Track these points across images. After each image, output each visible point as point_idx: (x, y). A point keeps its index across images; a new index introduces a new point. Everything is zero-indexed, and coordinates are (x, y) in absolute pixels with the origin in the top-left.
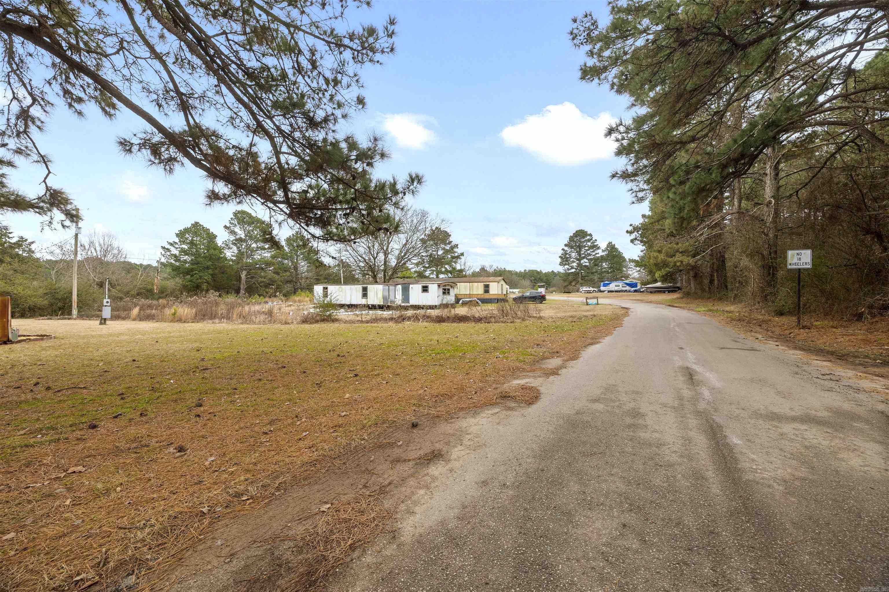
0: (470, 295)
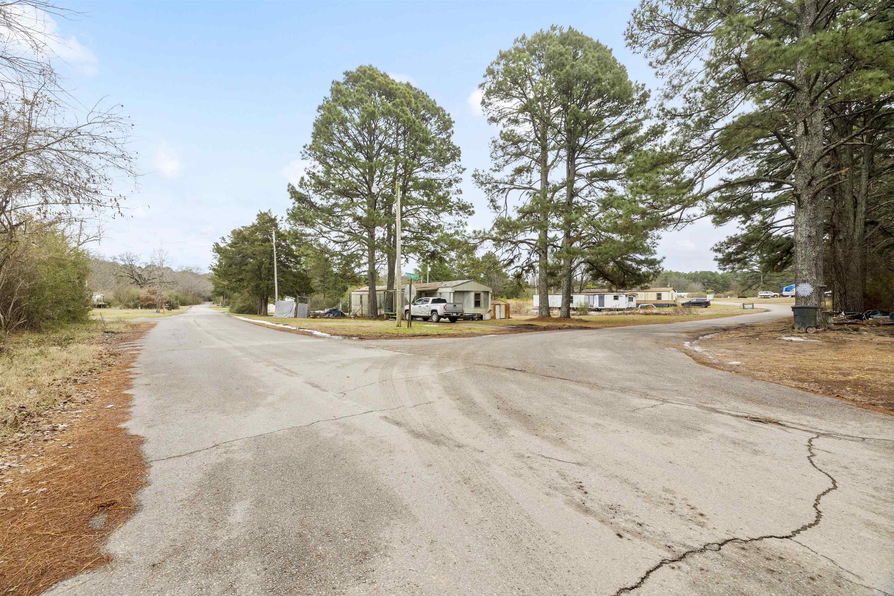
0: (645, 302)
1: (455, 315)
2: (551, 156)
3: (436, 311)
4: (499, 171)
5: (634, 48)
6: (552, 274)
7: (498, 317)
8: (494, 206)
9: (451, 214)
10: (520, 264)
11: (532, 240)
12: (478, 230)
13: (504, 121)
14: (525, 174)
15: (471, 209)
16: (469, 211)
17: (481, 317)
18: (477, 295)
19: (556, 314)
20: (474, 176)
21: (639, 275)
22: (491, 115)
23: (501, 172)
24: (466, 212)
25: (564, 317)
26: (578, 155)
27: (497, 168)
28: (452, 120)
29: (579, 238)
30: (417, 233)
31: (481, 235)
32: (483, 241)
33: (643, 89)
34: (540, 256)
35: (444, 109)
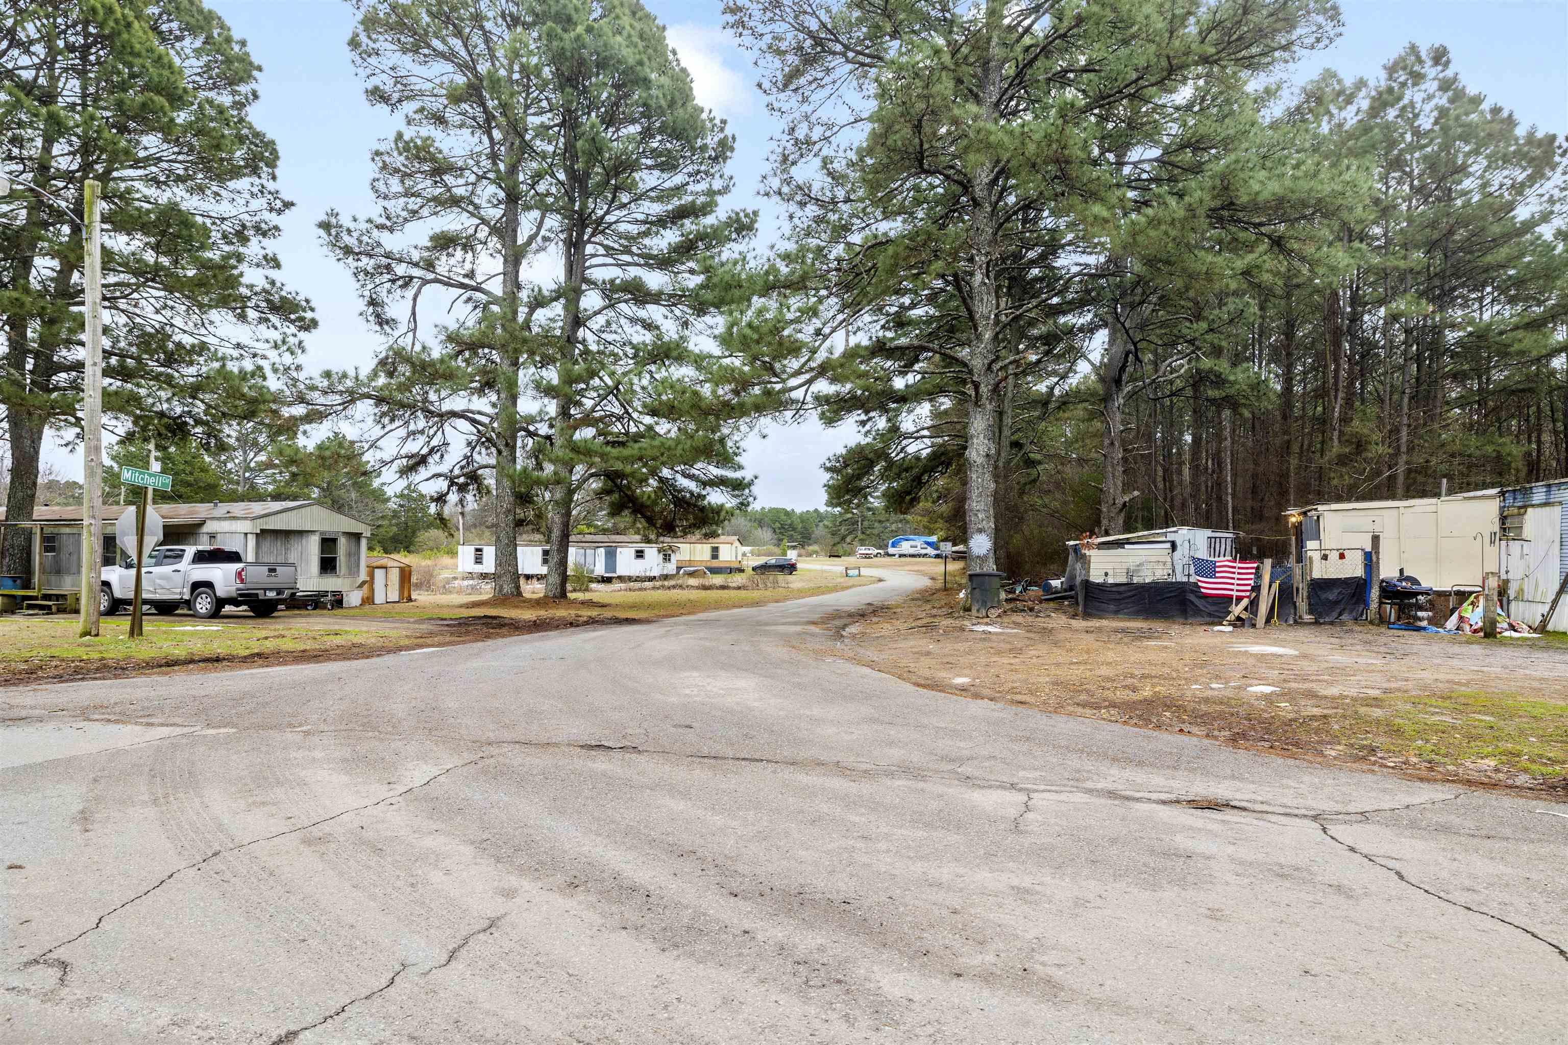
0: (690, 563)
1: (271, 595)
2: (527, 223)
3: (209, 585)
4: (391, 230)
5: (741, 35)
6: (524, 499)
7: (379, 598)
8: (378, 316)
9: (242, 317)
10: (444, 468)
11: (480, 413)
12: (336, 368)
13: (410, 107)
14: (459, 253)
15: (309, 315)
16: (302, 319)
17: (338, 602)
18: (328, 543)
19: (533, 590)
20: (325, 226)
21: (702, 509)
22: (375, 81)
23: (397, 234)
24: (292, 322)
25: (555, 597)
26: (591, 237)
27: (389, 224)
28: (256, 61)
29: (587, 420)
30: (122, 356)
31: (349, 383)
32: (353, 401)
33: (722, 130)
34: (499, 452)
35: (228, 22)
